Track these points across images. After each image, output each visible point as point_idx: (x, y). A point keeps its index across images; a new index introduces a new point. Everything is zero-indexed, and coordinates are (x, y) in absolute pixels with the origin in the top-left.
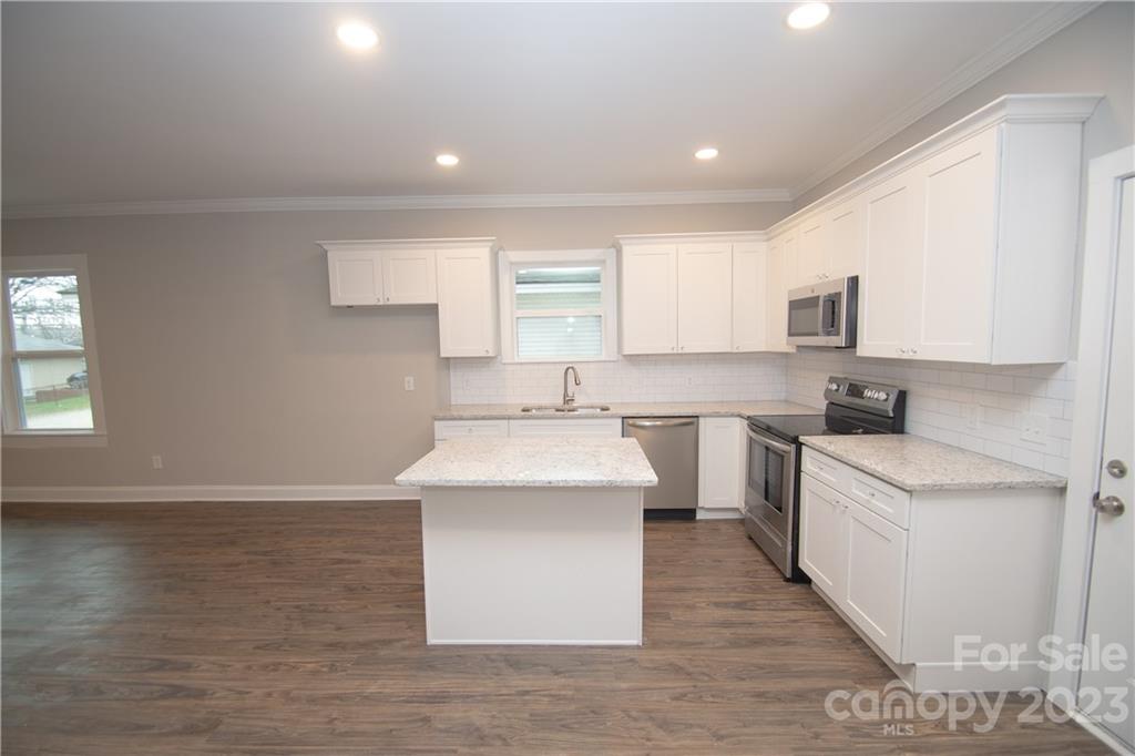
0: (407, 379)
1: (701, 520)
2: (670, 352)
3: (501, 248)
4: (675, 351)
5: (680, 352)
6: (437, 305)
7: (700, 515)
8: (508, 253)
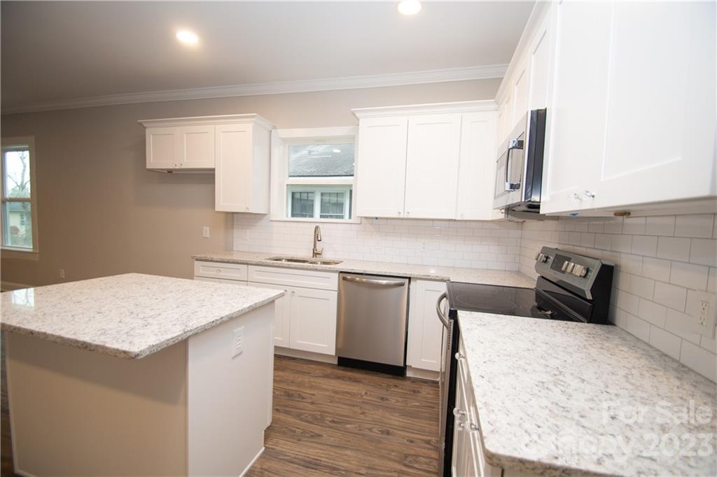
0: (205, 228)
1: (409, 378)
2: (396, 216)
3: (275, 128)
4: (402, 216)
5: (406, 216)
6: (214, 170)
7: (409, 374)
8: (279, 130)
